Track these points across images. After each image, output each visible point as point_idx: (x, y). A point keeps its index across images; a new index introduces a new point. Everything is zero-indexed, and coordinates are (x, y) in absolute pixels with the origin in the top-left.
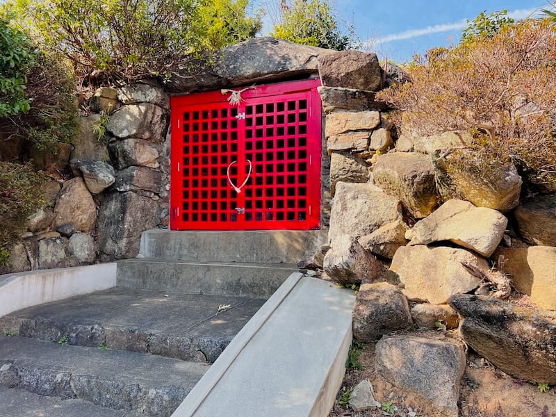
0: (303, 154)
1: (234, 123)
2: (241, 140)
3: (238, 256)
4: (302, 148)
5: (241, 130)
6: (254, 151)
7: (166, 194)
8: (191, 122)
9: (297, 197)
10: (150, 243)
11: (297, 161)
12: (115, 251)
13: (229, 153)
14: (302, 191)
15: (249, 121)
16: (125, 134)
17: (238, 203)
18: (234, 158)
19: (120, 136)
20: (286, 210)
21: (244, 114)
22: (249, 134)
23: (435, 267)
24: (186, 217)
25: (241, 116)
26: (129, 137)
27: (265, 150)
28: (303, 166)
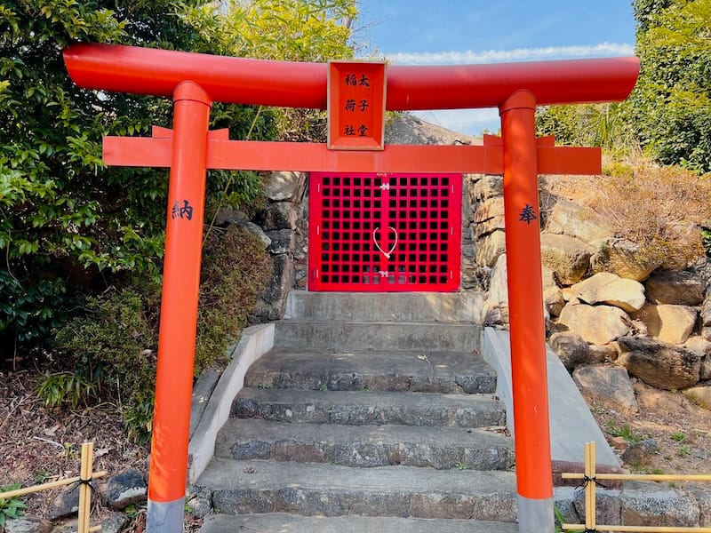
0: (445, 226)
1: (378, 193)
2: (385, 209)
3: (393, 315)
4: (444, 220)
5: (385, 200)
6: (398, 220)
7: (303, 256)
8: (332, 187)
9: (439, 263)
10: (297, 304)
11: (439, 231)
12: (268, 313)
13: (372, 220)
14: (444, 258)
15: (392, 192)
16: (280, 196)
17: (381, 268)
18: (377, 225)
19: (274, 198)
20: (428, 274)
21: (388, 185)
22: (393, 204)
23: (599, 319)
24: (325, 279)
25: (385, 187)
26: (284, 200)
27: (408, 220)
28: (444, 236)
